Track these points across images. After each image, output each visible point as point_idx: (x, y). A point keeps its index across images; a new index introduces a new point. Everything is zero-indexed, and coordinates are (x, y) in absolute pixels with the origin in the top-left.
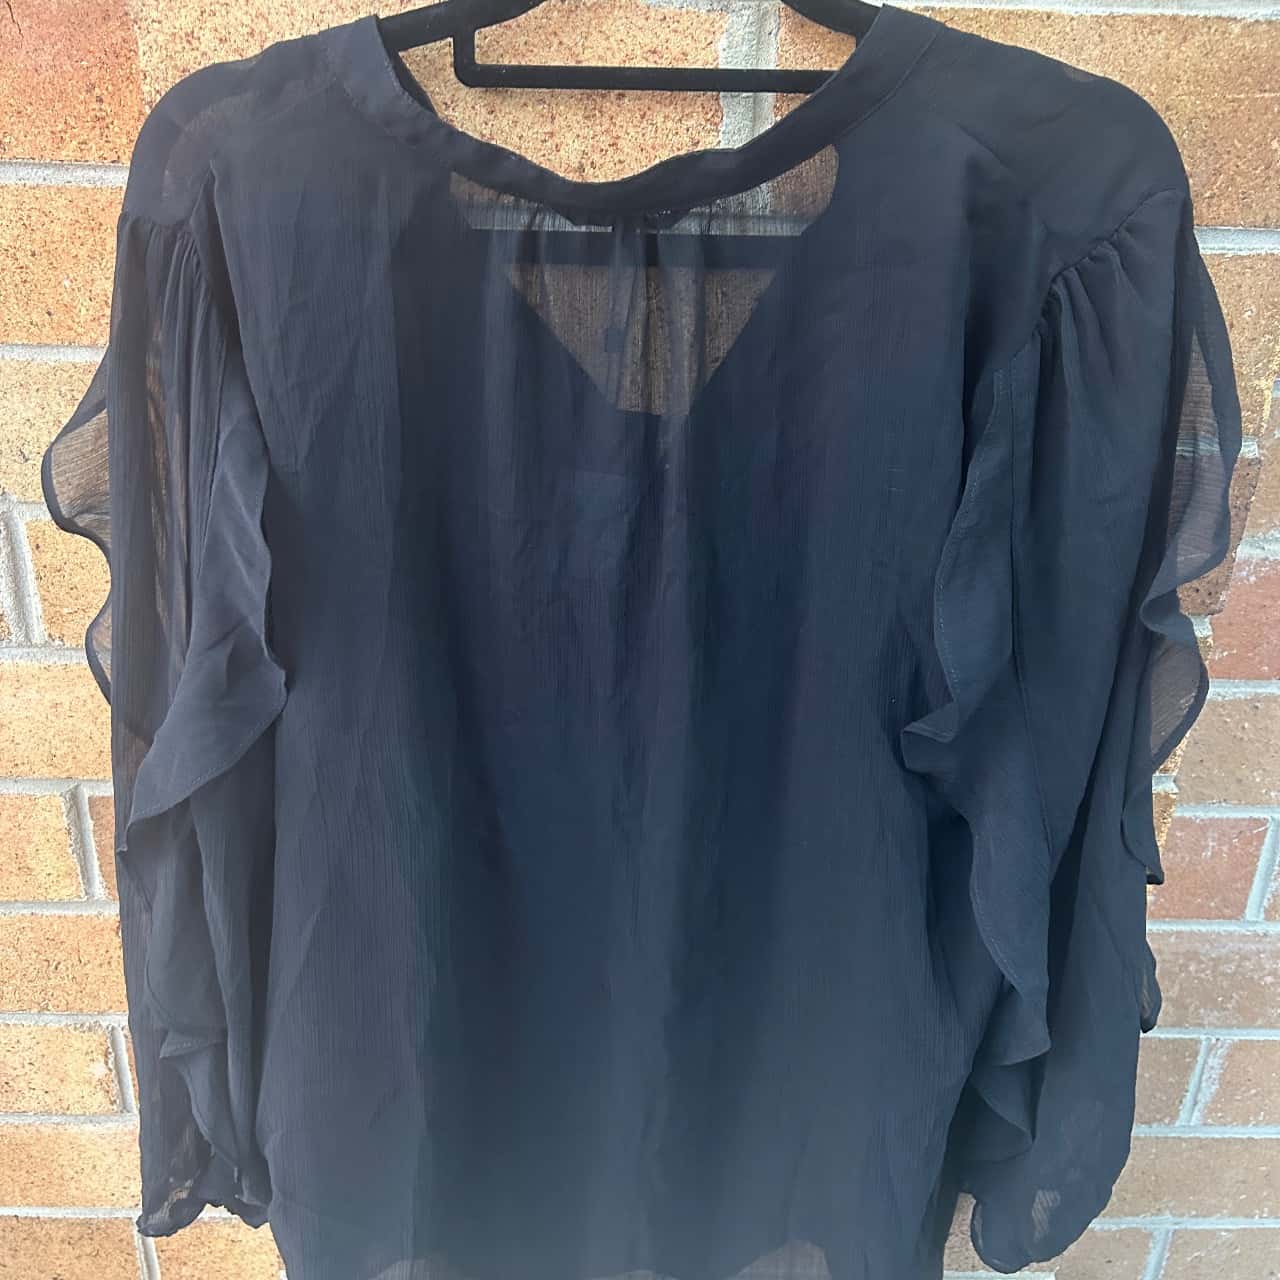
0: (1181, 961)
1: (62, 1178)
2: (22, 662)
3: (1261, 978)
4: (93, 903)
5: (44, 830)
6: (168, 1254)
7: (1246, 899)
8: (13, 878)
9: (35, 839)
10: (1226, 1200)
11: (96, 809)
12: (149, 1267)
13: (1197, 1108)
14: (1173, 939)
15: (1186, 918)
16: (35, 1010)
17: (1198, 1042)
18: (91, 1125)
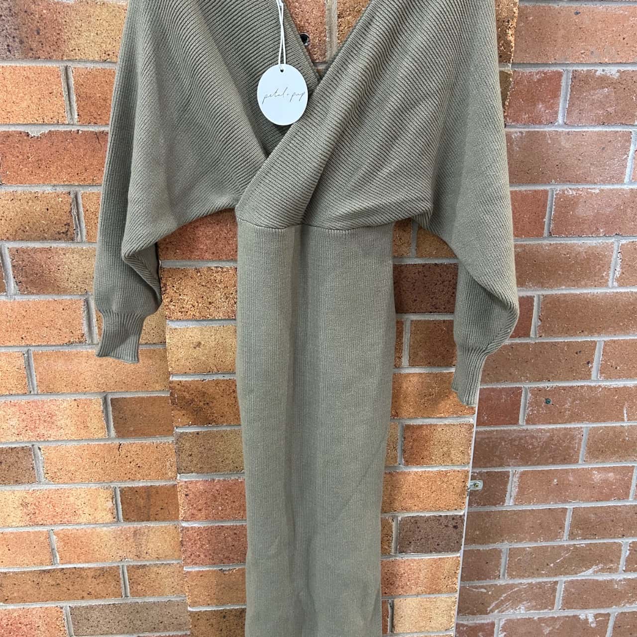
0: (499, 441)
1: (93, 550)
2: (90, 351)
3: (528, 446)
4: (111, 439)
5: (94, 412)
6: (133, 580)
7: (519, 416)
8: (82, 431)
9: (91, 415)
10: (527, 535)
11: (113, 403)
12: (125, 587)
13: (513, 497)
14: (495, 433)
15: (499, 424)
16: (87, 482)
17: (509, 472)
18: (105, 529)
